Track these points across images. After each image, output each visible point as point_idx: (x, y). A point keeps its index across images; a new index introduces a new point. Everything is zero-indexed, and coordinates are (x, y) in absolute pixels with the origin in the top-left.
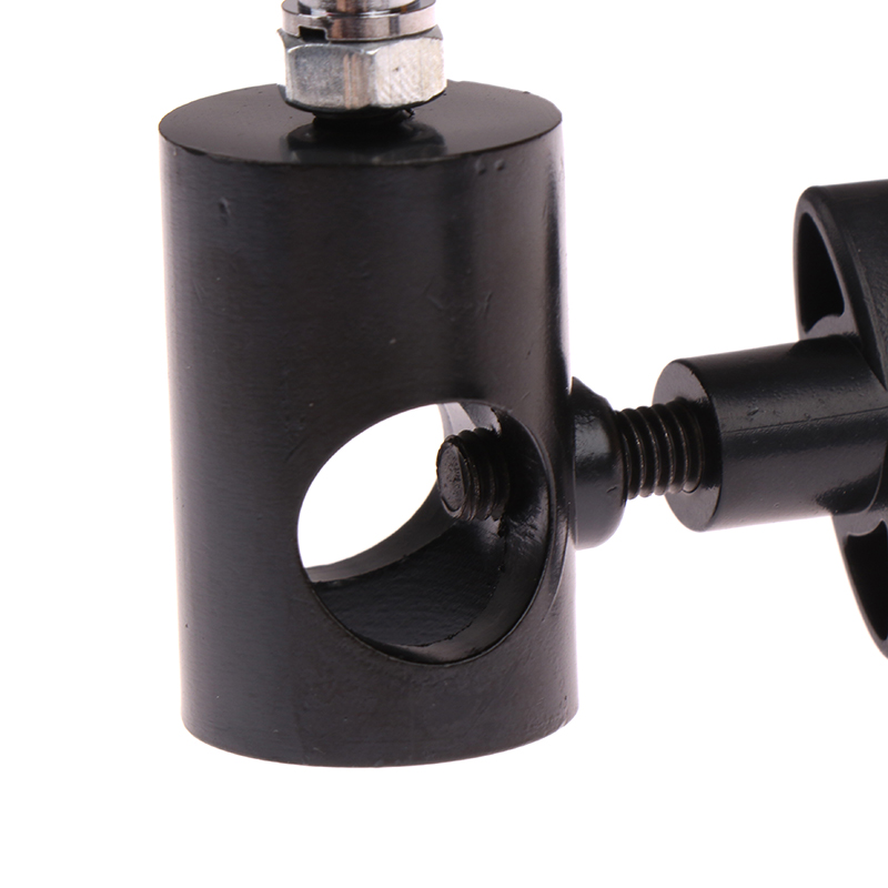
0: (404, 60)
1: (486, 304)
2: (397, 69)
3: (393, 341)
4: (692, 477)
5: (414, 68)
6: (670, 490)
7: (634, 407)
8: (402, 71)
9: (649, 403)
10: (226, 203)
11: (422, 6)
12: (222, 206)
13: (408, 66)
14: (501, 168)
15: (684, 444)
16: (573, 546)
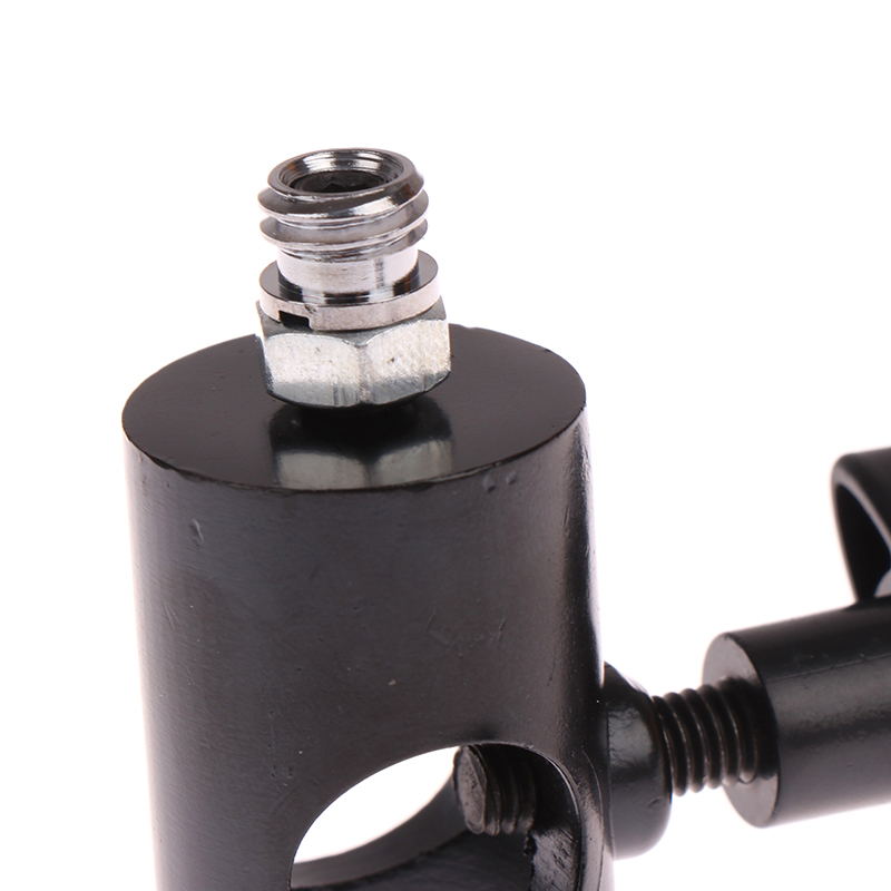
0: (400, 348)
1: (500, 633)
2: (393, 360)
3: (393, 683)
4: (748, 767)
5: (413, 356)
6: (725, 781)
7: (678, 690)
8: (399, 360)
9: (695, 684)
10: (198, 525)
11: (421, 284)
12: (193, 527)
13: (406, 355)
14: (513, 482)
15: (736, 731)
16: (610, 859)
